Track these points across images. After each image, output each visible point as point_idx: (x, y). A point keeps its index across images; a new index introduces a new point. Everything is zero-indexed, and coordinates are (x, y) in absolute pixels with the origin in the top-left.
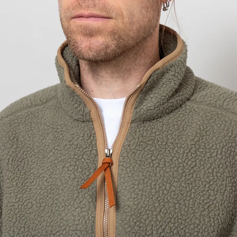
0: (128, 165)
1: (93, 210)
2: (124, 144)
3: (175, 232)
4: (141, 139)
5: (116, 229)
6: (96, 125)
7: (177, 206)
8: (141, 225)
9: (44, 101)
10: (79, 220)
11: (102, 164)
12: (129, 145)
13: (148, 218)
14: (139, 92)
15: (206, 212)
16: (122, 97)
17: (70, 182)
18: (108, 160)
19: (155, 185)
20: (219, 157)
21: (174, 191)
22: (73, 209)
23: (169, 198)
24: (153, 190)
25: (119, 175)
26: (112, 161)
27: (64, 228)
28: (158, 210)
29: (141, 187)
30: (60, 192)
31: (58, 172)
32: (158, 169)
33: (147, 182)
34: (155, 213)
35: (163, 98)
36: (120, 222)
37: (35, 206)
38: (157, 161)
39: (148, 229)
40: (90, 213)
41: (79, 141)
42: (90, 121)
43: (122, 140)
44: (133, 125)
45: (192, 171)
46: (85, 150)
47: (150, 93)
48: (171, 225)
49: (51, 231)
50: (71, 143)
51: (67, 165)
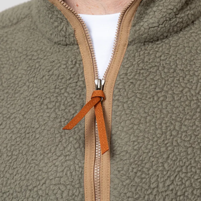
0: (125, 100)
1: (81, 158)
2: (119, 72)
4: (141, 65)
5: (111, 181)
6: (83, 48)
7: (190, 150)
8: (143, 176)
9: (15, 21)
10: (63, 171)
11: (92, 98)
12: (126, 74)
13: (152, 166)
14: (137, 4)
16: (116, 12)
18: (99, 93)
19: (161, 124)
21: (186, 132)
22: (55, 157)
23: (179, 141)
24: (159, 131)
25: (114, 112)
26: (104, 94)
27: (43, 181)
28: (165, 156)
29: (142, 127)
30: (38, 136)
31: (34, 111)
32: (164, 104)
33: (150, 121)
34: (160, 161)
35: (169, 11)
36: (116, 172)
37: (5, 155)
38: (163, 93)
39: (153, 181)
40: (77, 161)
41: (61, 70)
42: (75, 43)
43: (116, 67)
44: (130, 47)
46: (68, 82)
47: (152, 5)
48: (183, 176)
50: (51, 73)
51: (46, 102)
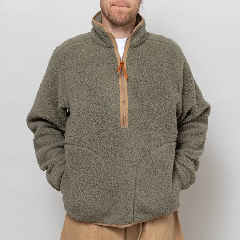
0: (130, 64)
1: (118, 81)
3: (150, 88)
4: (133, 54)
5: (128, 88)
7: (150, 79)
9: (85, 40)
10: (113, 85)
11: (120, 64)
12: (129, 57)
15: (159, 81)
17: (107, 72)
18: (122, 62)
19: (141, 71)
20: (162, 60)
21: (148, 73)
22: (110, 81)
23: (147, 76)
24: (141, 73)
25: (127, 68)
26: (123, 62)
27: (107, 88)
29: (136, 72)
30: (103, 75)
31: (100, 68)
32: (141, 65)
33: (138, 70)
34: (142, 81)
36: (129, 85)
38: (141, 62)
39: (141, 87)
40: (117, 82)
41: (109, 55)
44: (130, 48)
45: (153, 66)
46: (111, 59)
48: (149, 86)
50: (105, 56)
51: (104, 65)
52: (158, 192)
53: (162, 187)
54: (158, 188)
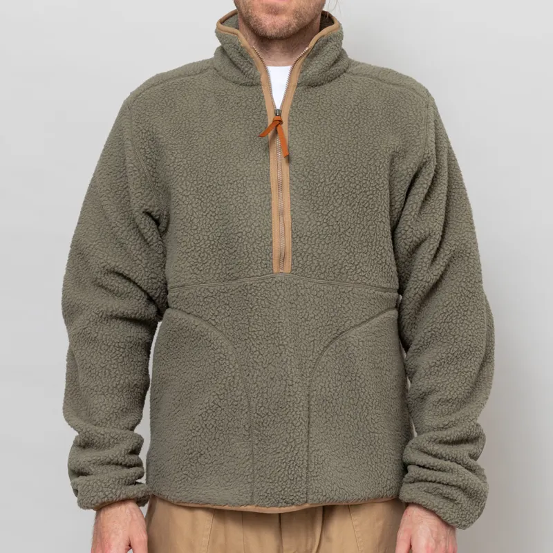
0: (297, 124)
1: (268, 163)
2: (292, 105)
3: (346, 179)
5: (291, 179)
6: (264, 90)
7: (346, 157)
8: (314, 174)
10: (255, 171)
11: (273, 121)
12: (297, 106)
13: (320, 167)
14: (305, 56)
15: (372, 162)
17: (242, 139)
18: (278, 118)
20: (381, 117)
21: (342, 144)
23: (338, 150)
24: (323, 144)
25: (290, 132)
26: (281, 119)
28: (329, 160)
32: (325, 126)
33: (316, 137)
34: (326, 163)
35: (327, 65)
36: (294, 173)
37: (205, 160)
40: (265, 165)
42: (259, 84)
43: (290, 101)
44: (299, 88)
45: (356, 127)
46: (254, 111)
47: (315, 58)
48: (342, 174)
49: (228, 181)
50: (239, 105)
51: (236, 124)
52: (358, 429)
53: (368, 418)
54: (359, 419)
